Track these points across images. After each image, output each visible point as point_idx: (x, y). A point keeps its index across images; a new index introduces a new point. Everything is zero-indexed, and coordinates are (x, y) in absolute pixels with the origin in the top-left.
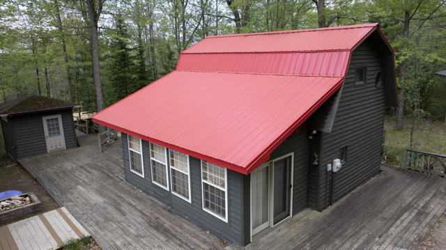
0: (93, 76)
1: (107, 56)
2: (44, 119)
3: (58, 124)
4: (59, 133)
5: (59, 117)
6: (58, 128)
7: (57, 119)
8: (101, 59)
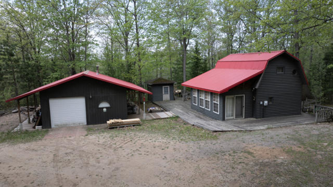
0: (183, 71)
1: (189, 63)
2: (163, 87)
3: (168, 90)
4: (168, 93)
5: (169, 87)
6: (168, 91)
7: (168, 87)
8: (187, 64)
